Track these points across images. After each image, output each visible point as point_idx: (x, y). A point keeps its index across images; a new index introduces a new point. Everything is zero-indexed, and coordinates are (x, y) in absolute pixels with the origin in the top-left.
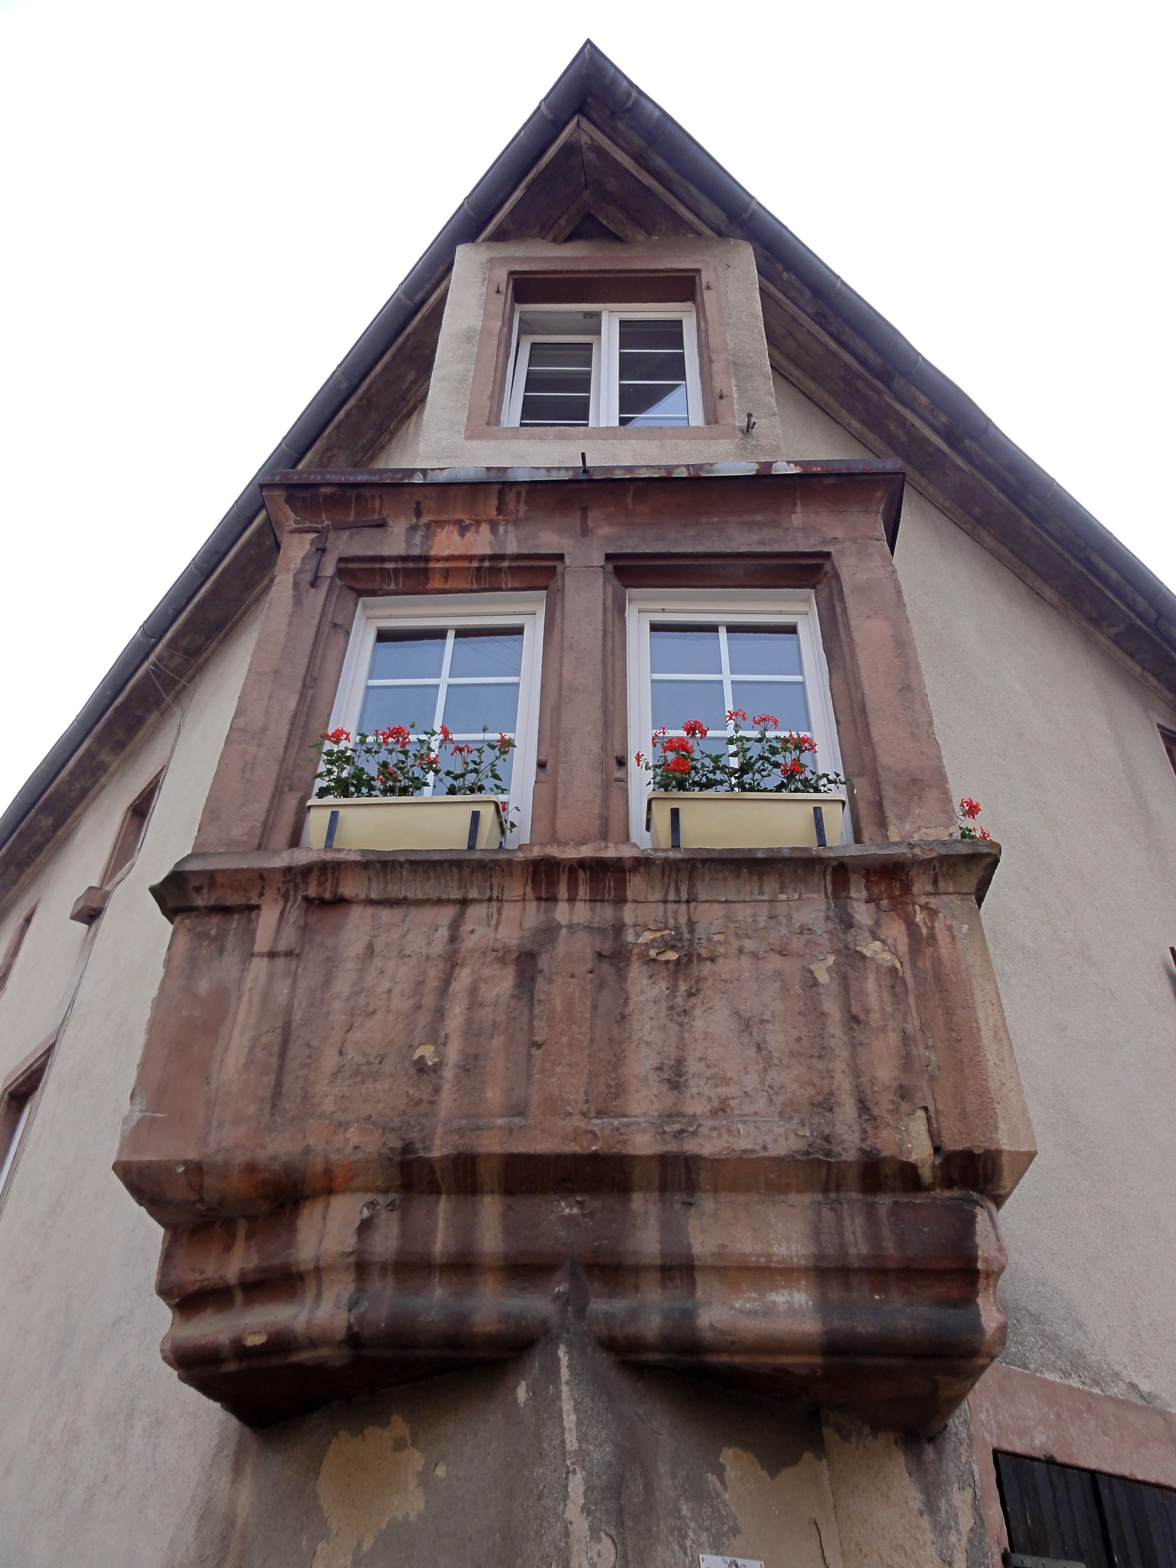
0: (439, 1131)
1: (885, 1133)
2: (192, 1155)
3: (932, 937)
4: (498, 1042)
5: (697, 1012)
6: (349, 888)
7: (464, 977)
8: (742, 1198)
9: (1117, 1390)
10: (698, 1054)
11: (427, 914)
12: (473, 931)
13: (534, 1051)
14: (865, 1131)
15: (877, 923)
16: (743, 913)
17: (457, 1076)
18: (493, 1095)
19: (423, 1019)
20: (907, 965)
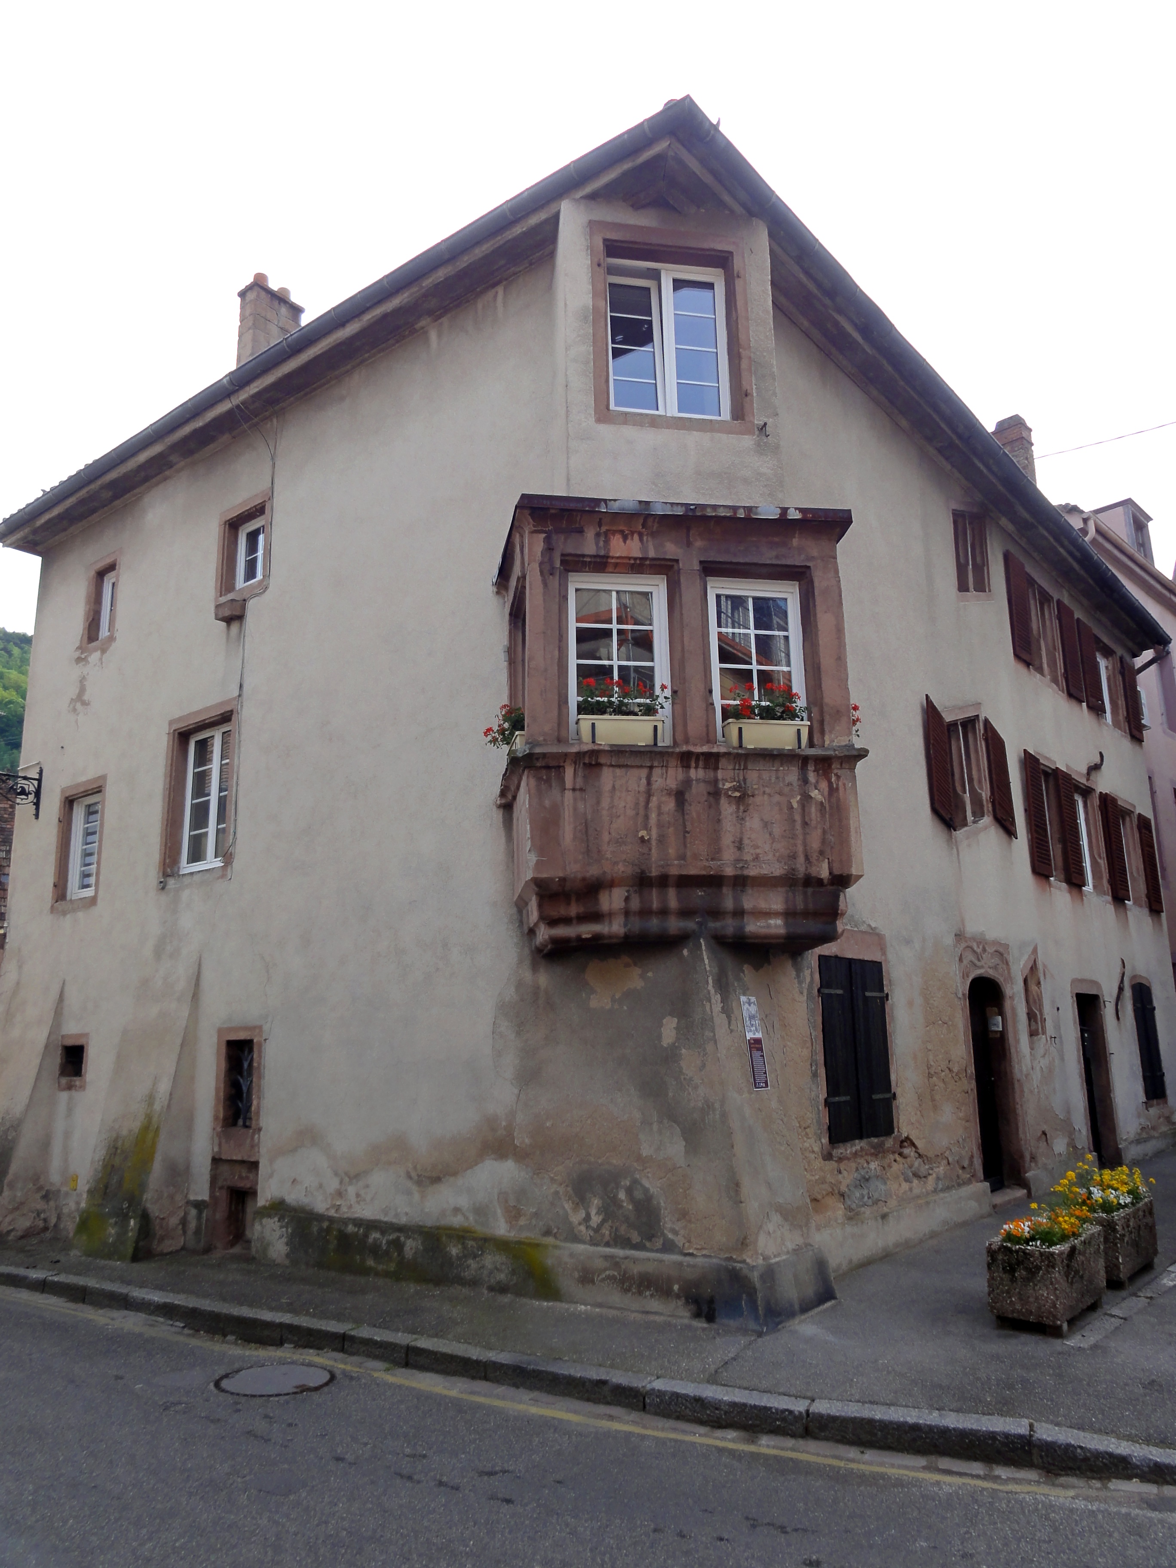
0: (654, 866)
1: (814, 868)
2: (561, 875)
3: (837, 789)
4: (671, 830)
5: (747, 819)
6: (602, 760)
7: (654, 799)
8: (762, 889)
9: (863, 928)
10: (748, 836)
11: (635, 772)
12: (656, 781)
13: (687, 835)
14: (807, 867)
15: (817, 782)
16: (766, 775)
17: (657, 844)
18: (672, 851)
19: (640, 820)
20: (827, 801)
